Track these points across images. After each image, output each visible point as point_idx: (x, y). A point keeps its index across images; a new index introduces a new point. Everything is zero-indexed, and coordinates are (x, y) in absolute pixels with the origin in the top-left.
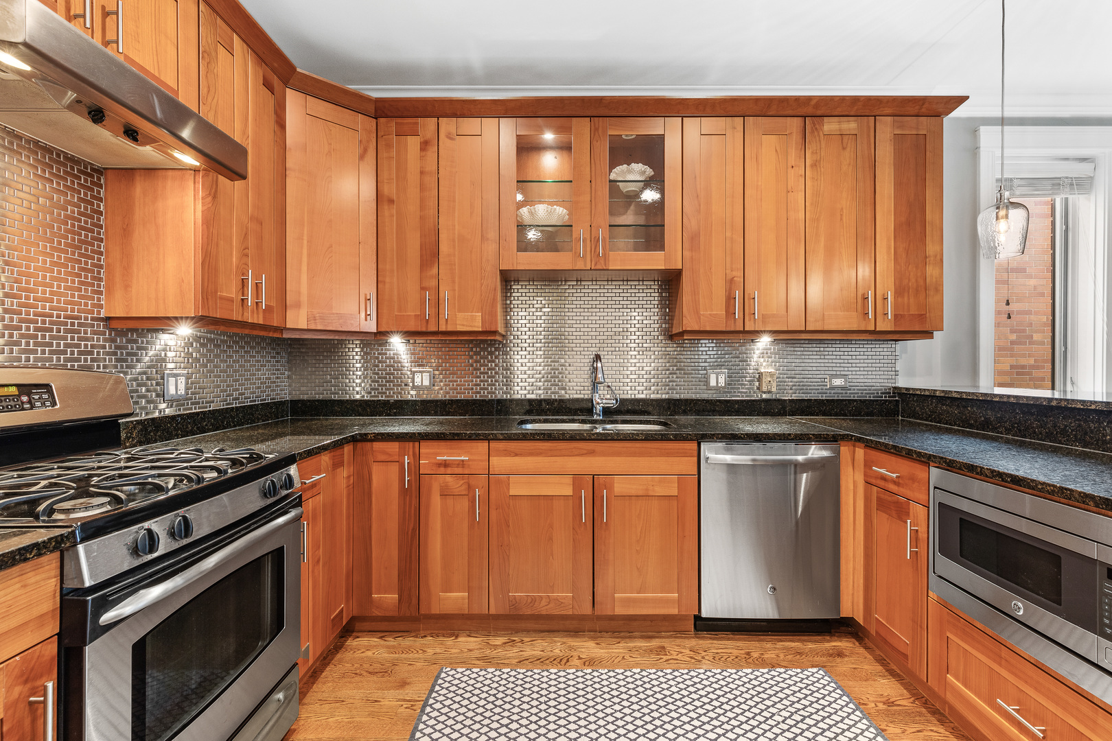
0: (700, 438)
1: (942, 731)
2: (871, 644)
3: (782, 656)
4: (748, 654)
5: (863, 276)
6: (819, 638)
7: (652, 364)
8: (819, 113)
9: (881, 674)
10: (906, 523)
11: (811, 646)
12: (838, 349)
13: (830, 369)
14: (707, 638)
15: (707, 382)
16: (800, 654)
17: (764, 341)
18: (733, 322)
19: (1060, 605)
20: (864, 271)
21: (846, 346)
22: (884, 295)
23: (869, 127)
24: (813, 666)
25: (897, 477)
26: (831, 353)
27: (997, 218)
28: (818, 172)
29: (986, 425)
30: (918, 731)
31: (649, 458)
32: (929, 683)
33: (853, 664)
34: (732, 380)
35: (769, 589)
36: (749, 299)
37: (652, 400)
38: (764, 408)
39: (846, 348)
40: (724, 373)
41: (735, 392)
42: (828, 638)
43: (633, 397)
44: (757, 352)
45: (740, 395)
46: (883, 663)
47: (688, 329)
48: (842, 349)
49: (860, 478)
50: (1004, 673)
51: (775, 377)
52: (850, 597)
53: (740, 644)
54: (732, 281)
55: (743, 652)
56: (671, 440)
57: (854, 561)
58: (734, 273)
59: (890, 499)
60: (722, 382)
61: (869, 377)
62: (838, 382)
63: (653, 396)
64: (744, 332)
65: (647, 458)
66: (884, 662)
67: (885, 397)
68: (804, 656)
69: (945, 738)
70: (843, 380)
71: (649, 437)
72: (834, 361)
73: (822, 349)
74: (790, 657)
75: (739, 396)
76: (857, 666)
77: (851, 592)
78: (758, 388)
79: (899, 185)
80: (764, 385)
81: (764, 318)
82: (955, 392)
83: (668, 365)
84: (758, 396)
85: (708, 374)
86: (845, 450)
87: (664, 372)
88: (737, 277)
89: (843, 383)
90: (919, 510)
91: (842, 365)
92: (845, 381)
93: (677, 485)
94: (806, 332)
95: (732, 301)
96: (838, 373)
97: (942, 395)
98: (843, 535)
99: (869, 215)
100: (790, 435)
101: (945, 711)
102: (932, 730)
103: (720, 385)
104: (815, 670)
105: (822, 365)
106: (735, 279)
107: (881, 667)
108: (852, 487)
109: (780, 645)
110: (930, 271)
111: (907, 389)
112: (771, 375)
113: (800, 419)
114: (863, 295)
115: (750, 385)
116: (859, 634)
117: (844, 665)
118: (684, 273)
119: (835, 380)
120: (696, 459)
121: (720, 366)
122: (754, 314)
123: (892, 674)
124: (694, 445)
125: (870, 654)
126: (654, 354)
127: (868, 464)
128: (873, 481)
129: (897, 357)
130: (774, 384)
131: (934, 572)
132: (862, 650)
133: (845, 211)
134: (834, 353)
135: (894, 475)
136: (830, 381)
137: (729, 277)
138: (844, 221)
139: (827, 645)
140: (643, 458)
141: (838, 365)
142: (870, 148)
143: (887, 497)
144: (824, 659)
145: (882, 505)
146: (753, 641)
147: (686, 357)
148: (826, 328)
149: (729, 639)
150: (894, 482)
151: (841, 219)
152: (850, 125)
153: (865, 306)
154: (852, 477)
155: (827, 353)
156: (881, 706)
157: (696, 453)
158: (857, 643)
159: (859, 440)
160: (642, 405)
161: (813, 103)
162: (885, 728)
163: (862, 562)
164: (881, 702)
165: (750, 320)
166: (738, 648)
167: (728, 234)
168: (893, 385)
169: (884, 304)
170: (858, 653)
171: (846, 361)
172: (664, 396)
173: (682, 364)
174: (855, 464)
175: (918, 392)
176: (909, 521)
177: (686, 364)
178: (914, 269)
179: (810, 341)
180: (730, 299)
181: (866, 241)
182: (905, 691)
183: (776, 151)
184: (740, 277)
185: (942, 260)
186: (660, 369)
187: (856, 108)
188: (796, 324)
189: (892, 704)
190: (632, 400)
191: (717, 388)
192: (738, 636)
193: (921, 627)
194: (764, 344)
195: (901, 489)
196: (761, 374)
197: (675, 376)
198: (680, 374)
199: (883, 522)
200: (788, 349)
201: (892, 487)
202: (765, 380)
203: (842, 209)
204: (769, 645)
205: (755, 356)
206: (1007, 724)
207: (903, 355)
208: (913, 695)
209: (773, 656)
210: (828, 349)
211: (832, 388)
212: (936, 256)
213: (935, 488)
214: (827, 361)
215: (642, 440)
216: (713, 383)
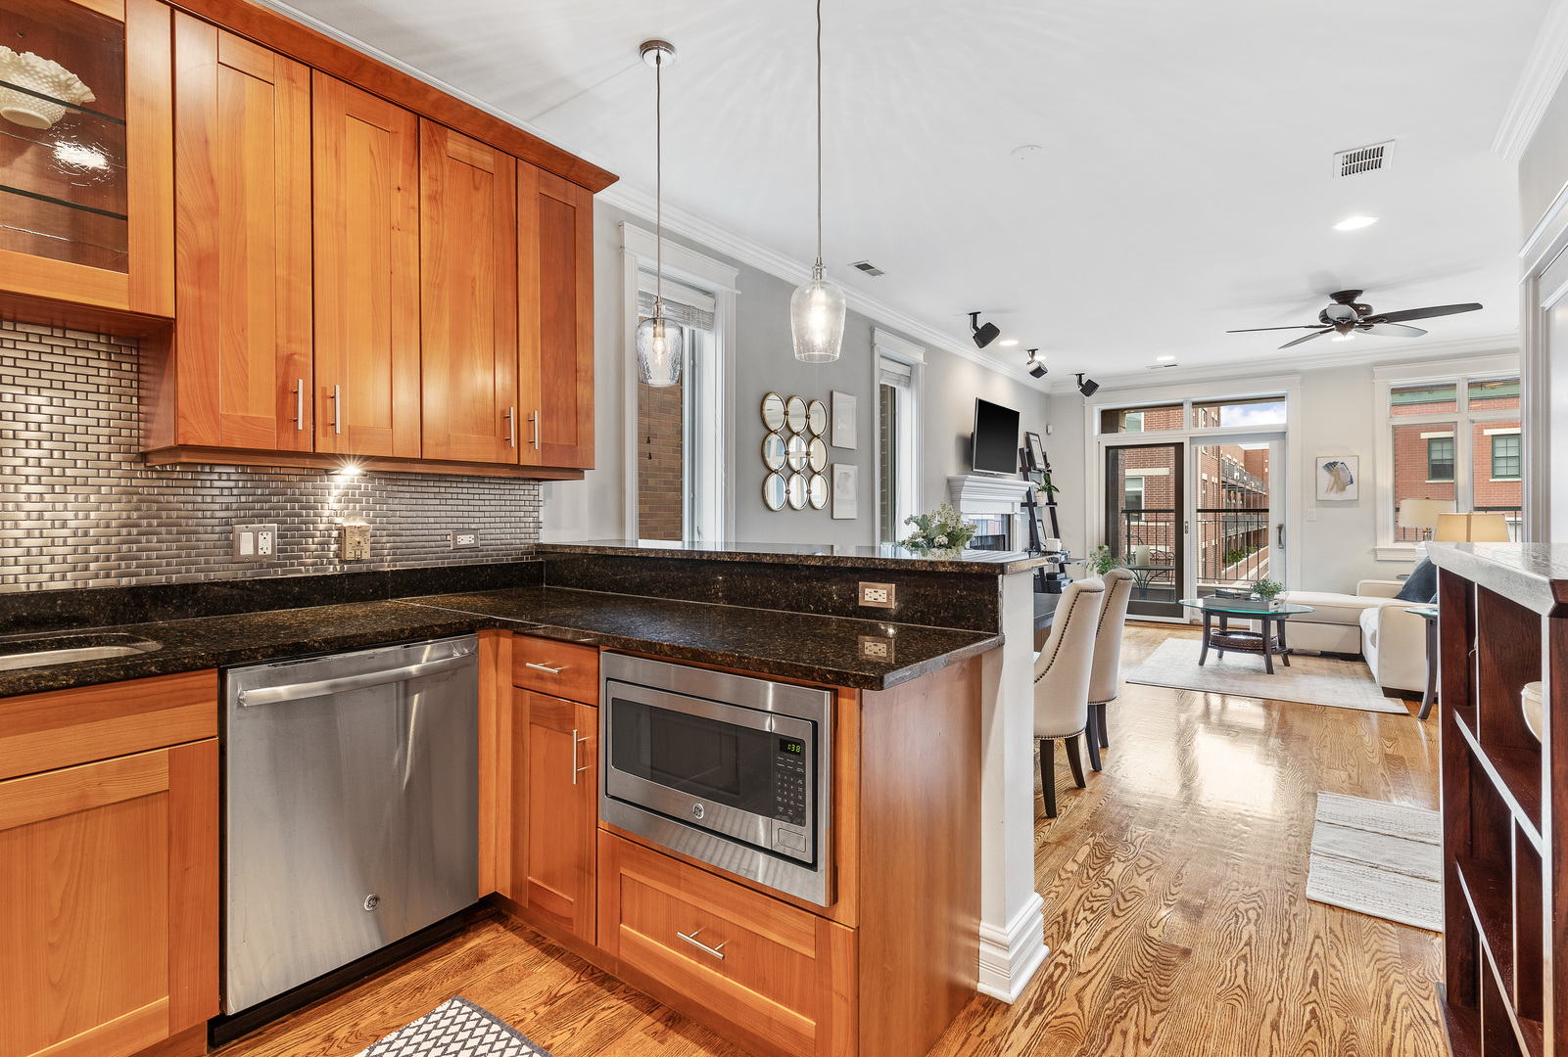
0: (223, 663)
1: (614, 1003)
2: (520, 921)
3: (390, 1009)
4: (329, 1038)
5: (503, 384)
6: (447, 945)
7: (93, 515)
8: (441, 118)
9: (536, 960)
10: (572, 734)
11: (436, 966)
12: (465, 491)
13: (455, 520)
14: (241, 1049)
15: (231, 546)
16: (420, 989)
17: (349, 474)
18: (291, 436)
19: (738, 794)
20: (504, 378)
21: (476, 485)
22: (529, 415)
23: (508, 170)
24: (442, 1001)
25: (560, 672)
26: (455, 496)
27: (655, 336)
28: (438, 211)
29: (642, 587)
30: (589, 1021)
31: (89, 725)
32: (599, 946)
33: (499, 964)
34: (289, 541)
35: (366, 904)
36: (325, 397)
37: (94, 592)
38: (349, 589)
39: (476, 489)
40: (271, 530)
41: (292, 565)
42: (461, 939)
43: (34, 588)
44: (335, 492)
45: (305, 569)
46: (537, 942)
47: (191, 443)
48: (470, 491)
49: (506, 682)
50: (683, 896)
51: (369, 534)
52: (492, 863)
53: (312, 1027)
54: (289, 359)
55: (318, 1040)
56: (152, 675)
57: (498, 806)
58: (295, 347)
59: (548, 704)
60: (266, 545)
61: (507, 531)
62: (466, 540)
63: (91, 584)
64: (315, 456)
65: (81, 727)
66: (539, 939)
67: (527, 559)
68: (427, 991)
69: (619, 1011)
70: (473, 536)
71: (84, 678)
72: (460, 508)
73: (442, 490)
74: (404, 1004)
75: (300, 571)
76: (506, 965)
77: (492, 854)
78: (337, 556)
79: (545, 265)
80: (349, 548)
81: (353, 433)
82: (610, 548)
83: (135, 515)
84: (335, 569)
85: (236, 532)
86: (485, 642)
87: (124, 531)
88: (300, 354)
89: (473, 542)
90: (586, 713)
91: (471, 514)
92: (476, 538)
93: (166, 768)
94: (422, 461)
95: (291, 398)
96: (466, 526)
97: (595, 552)
98: (483, 772)
99: (510, 297)
100: (402, 631)
101: (614, 971)
102: (603, 1009)
103: (261, 552)
104: (446, 1005)
105: (443, 514)
106: (296, 357)
107: (536, 950)
108: (494, 698)
109: (385, 991)
110: (581, 389)
111: (554, 546)
112: (361, 531)
113: (411, 601)
114: (503, 412)
115: (323, 550)
116: (503, 911)
117: (485, 974)
118: (179, 327)
119: (462, 537)
120: (214, 705)
121: (261, 517)
122: (335, 424)
123: (551, 951)
124: (211, 678)
125: (520, 937)
126: (99, 493)
127: (518, 659)
128: (525, 683)
129: (541, 504)
130: (367, 547)
131: (607, 794)
132: (510, 937)
133: (477, 283)
134: (460, 496)
135: (556, 671)
136: (455, 539)
137: (284, 352)
138: (477, 297)
139: (460, 952)
140: (71, 729)
141: (466, 514)
142: (511, 201)
143: (545, 702)
144: (457, 979)
145: (538, 717)
146: (335, 1009)
147: (183, 498)
148: (452, 457)
149: (288, 1030)
150: (555, 679)
151: (473, 294)
152: (485, 158)
153: (505, 428)
154: (494, 682)
155: (449, 496)
156: (542, 1010)
157: (215, 692)
158: (501, 928)
159: (506, 625)
160: (62, 606)
161: (432, 97)
162: (551, 1042)
163: (509, 806)
164: (540, 1004)
165: (325, 434)
166: (308, 1037)
167: (282, 272)
168: (536, 542)
169: (529, 428)
170: (503, 944)
171: (477, 508)
172: (124, 582)
173: (174, 514)
174: (499, 662)
175: (567, 550)
176: (575, 731)
177: (183, 513)
178: (564, 385)
179: (425, 477)
180: (285, 394)
181: (506, 336)
182: (568, 969)
183: (371, 152)
184: (306, 355)
185: (593, 377)
186: (114, 523)
187: (492, 133)
188: (404, 446)
189: (556, 998)
190: (33, 595)
191: (256, 561)
192: (306, 1014)
193: (589, 873)
194: (349, 478)
195: (564, 689)
196: (342, 531)
197: (155, 538)
198: (169, 533)
199: (539, 741)
200: (389, 488)
201: (552, 688)
202: (351, 540)
203: (474, 279)
204: (367, 1001)
205: (331, 499)
206: (686, 958)
207: (548, 500)
208: (576, 969)
209: (377, 1017)
210: (451, 490)
211: (458, 549)
212: (587, 372)
213: (608, 679)
214: (449, 508)
215: (68, 687)
216: (246, 548)
